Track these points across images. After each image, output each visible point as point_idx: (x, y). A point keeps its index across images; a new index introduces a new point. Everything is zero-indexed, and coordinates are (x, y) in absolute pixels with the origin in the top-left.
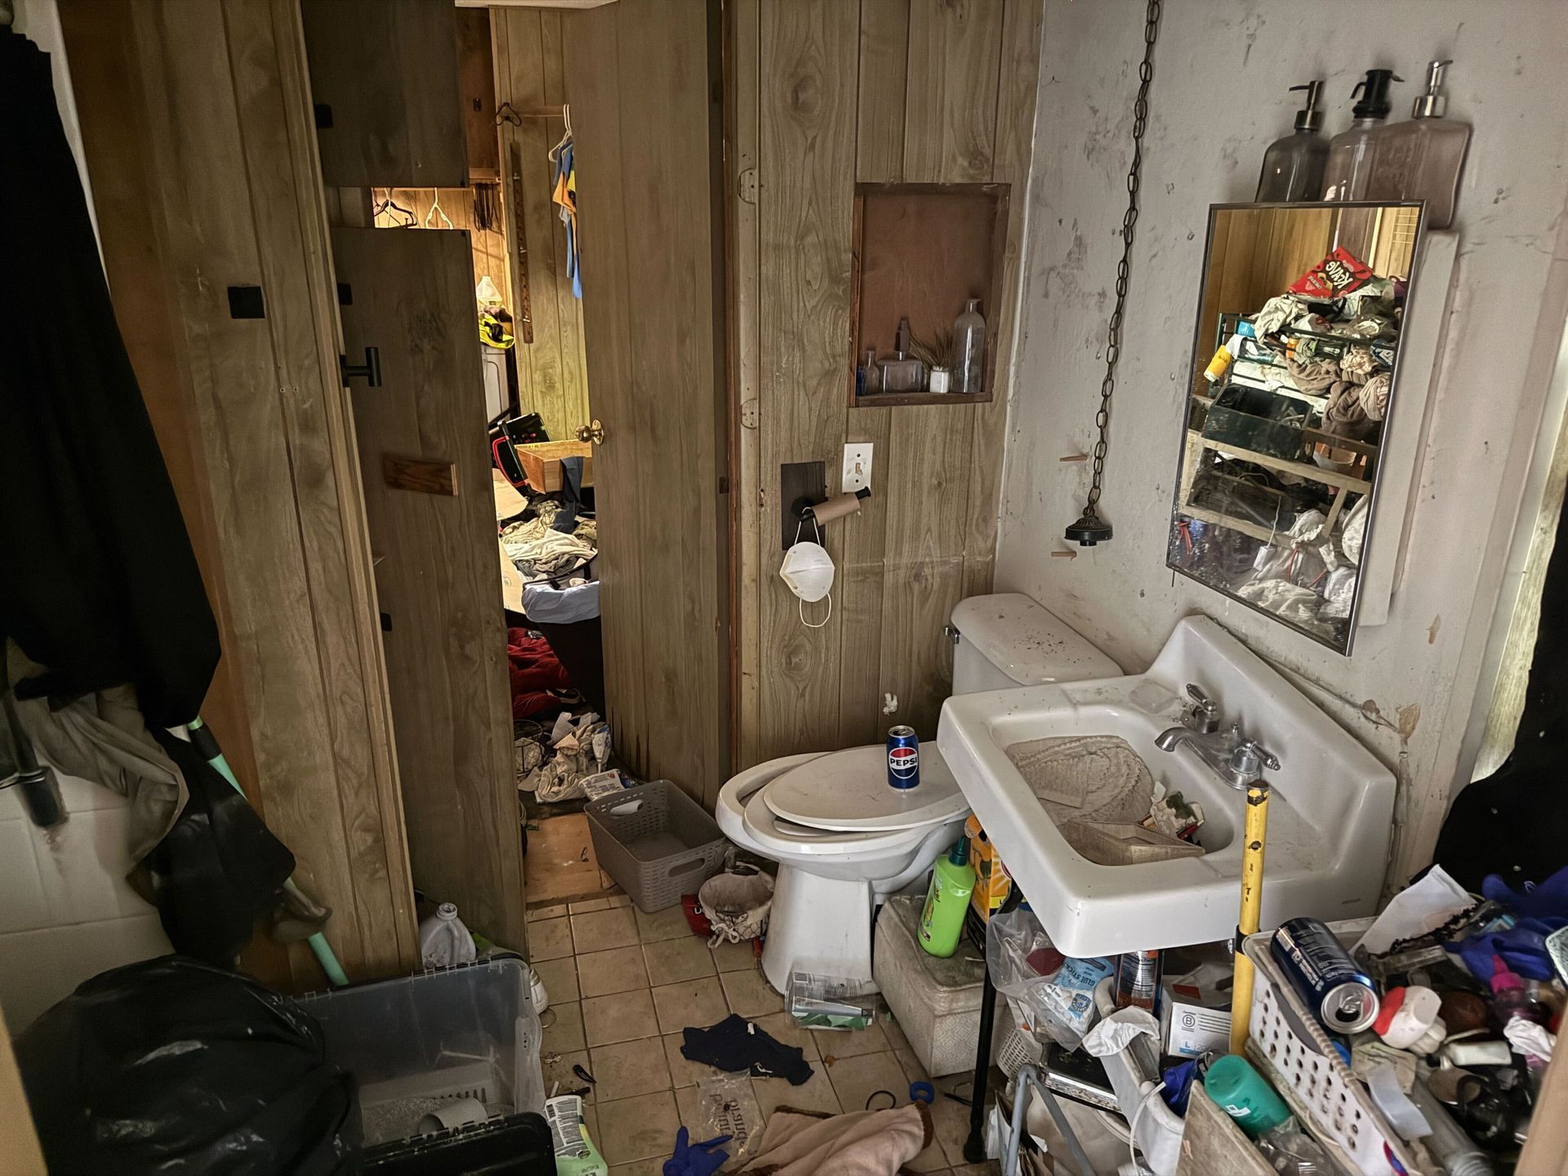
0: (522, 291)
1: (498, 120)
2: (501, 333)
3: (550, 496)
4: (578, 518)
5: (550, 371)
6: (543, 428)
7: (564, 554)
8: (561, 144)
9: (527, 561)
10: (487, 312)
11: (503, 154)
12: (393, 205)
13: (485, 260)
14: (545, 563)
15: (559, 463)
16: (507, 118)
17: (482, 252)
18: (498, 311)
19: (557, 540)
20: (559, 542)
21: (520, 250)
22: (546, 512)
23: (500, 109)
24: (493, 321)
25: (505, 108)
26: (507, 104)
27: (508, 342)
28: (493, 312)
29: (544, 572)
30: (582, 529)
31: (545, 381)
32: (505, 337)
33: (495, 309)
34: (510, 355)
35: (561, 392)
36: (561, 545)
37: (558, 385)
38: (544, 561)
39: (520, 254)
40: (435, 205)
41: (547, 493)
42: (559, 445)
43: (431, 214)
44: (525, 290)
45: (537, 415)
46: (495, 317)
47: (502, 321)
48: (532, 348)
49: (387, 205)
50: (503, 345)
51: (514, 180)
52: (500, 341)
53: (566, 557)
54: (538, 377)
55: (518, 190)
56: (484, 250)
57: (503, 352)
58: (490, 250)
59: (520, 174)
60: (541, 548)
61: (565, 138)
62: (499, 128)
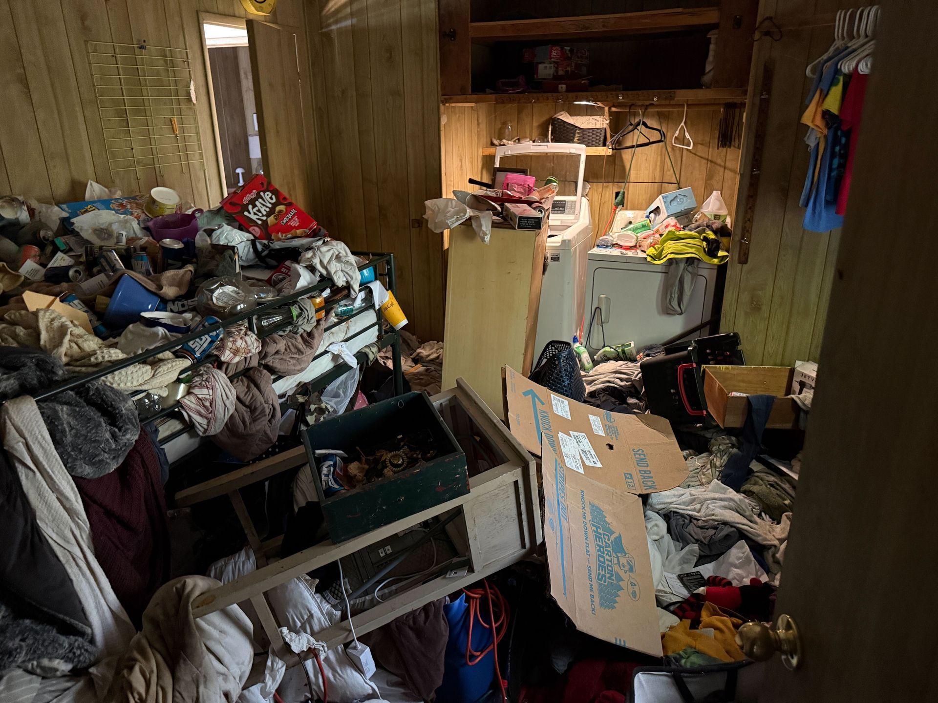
0: (746, 212)
1: (757, 36)
2: (718, 249)
3: (729, 432)
4: (755, 466)
5: (760, 293)
6: (739, 348)
7: (725, 523)
8: (825, 57)
9: (682, 516)
10: (708, 226)
11: (755, 71)
12: (645, 124)
13: (721, 173)
14: (701, 528)
15: (745, 400)
16: (767, 33)
17: (720, 166)
18: (719, 226)
19: (721, 500)
20: (723, 503)
21: (753, 171)
22: (719, 450)
23: (762, 23)
24: (712, 236)
25: (766, 23)
26: (770, 18)
27: (723, 257)
28: (714, 227)
29: (697, 541)
30: (756, 484)
31: (752, 303)
32: (721, 253)
33: (717, 224)
34: (722, 270)
35: (766, 315)
36: (725, 507)
37: (764, 308)
38: (700, 523)
39: (752, 176)
40: (683, 124)
41: (725, 428)
42: (751, 370)
43: (677, 132)
44: (749, 211)
45: (736, 335)
46: (715, 232)
47: (722, 235)
48: (744, 270)
49: (638, 124)
50: (716, 261)
51: (761, 100)
52: (715, 256)
53: (727, 530)
54: (745, 298)
55: (763, 111)
56: (723, 164)
57: (716, 267)
58: (728, 164)
59: (769, 93)
60: (702, 503)
61: (832, 49)
62: (756, 45)
